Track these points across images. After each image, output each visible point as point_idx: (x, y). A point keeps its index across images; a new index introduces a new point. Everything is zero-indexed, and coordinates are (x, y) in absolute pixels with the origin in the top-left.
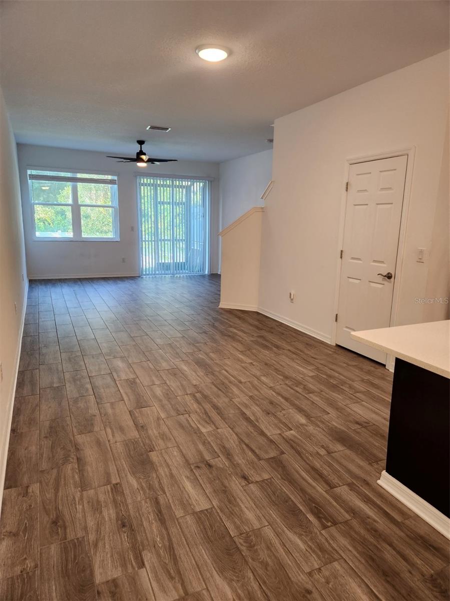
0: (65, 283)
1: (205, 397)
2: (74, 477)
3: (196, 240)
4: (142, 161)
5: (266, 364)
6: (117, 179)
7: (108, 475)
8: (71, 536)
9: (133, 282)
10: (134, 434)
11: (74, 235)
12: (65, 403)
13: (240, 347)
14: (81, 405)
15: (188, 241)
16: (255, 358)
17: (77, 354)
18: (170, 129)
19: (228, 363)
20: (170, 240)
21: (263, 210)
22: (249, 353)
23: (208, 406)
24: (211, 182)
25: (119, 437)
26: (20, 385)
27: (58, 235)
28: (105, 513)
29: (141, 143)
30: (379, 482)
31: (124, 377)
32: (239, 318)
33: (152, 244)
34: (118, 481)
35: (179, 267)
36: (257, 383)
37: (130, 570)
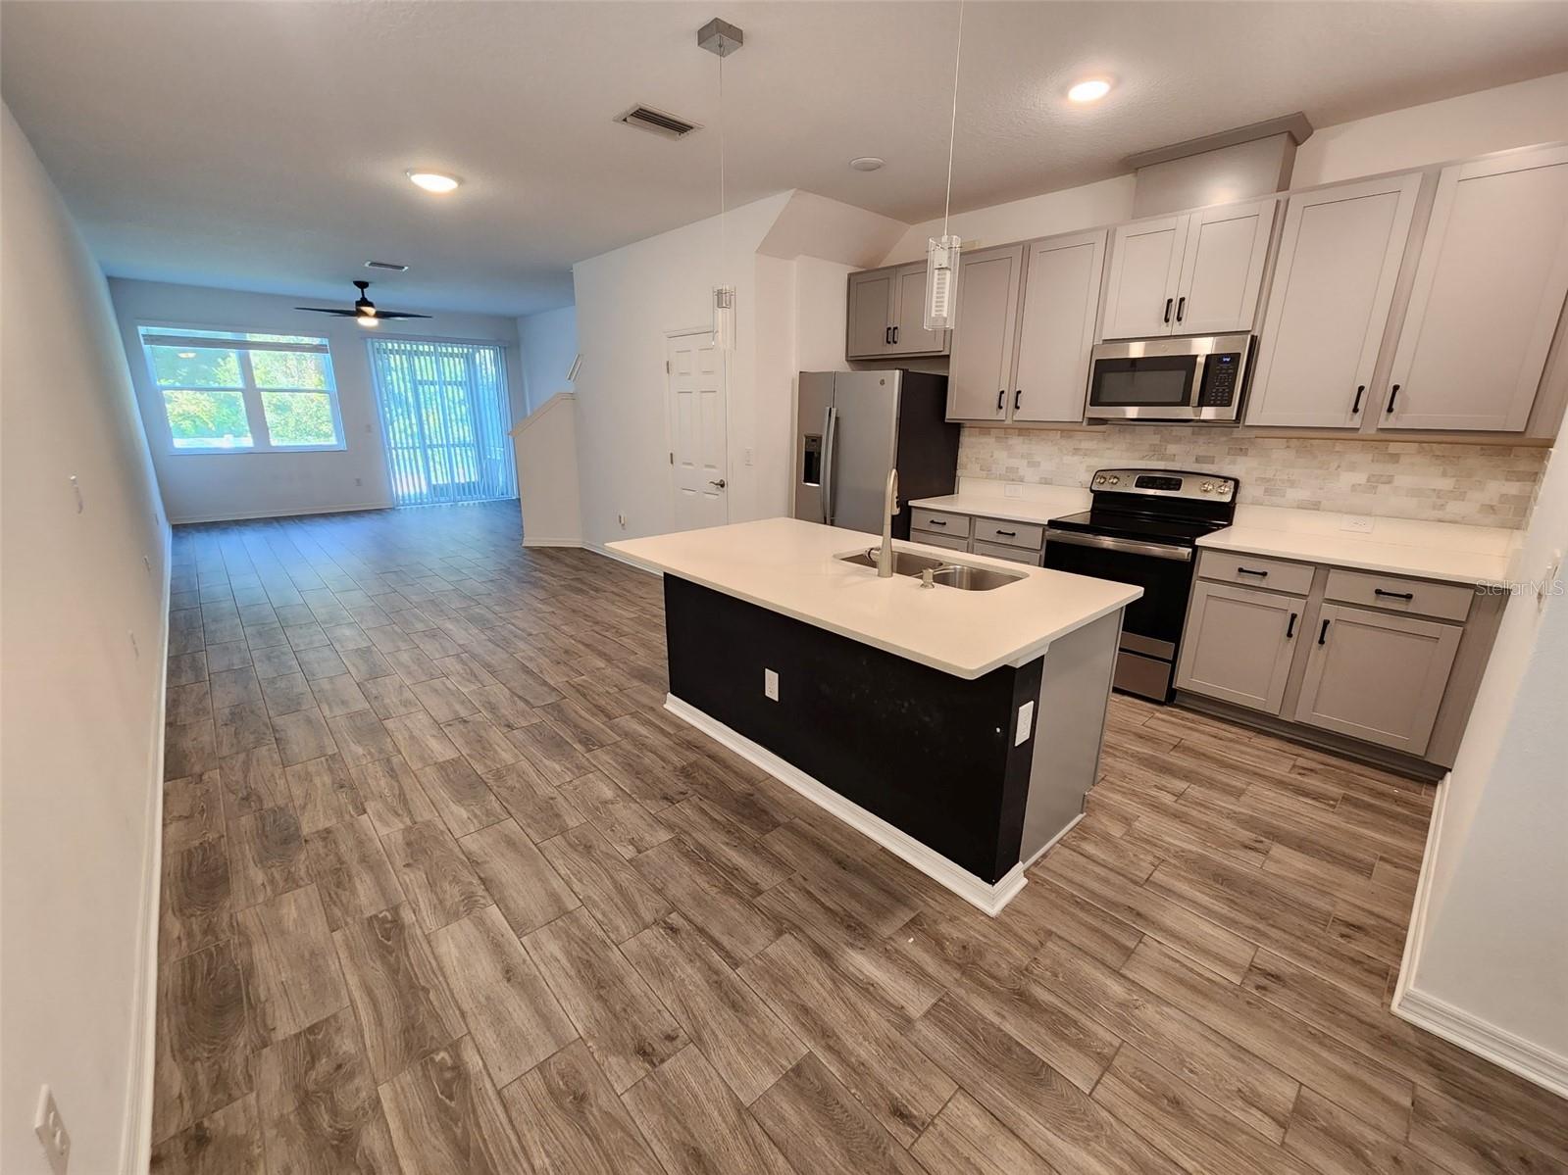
0: (247, 526)
1: (474, 656)
2: (271, 758)
3: (492, 444)
4: (365, 314)
5: (574, 611)
6: (327, 343)
7: (321, 748)
8: (268, 804)
9: (379, 517)
10: (361, 705)
11: (255, 443)
12: (254, 686)
13: (542, 595)
14: (282, 684)
15: (480, 444)
16: (560, 605)
17: (274, 626)
18: (406, 268)
19: (518, 615)
20: (442, 446)
21: (573, 396)
22: (554, 601)
23: (475, 666)
24: (505, 348)
25: (339, 711)
26: (173, 673)
27: (227, 443)
28: (317, 781)
29: (362, 285)
30: (665, 706)
31: (351, 646)
32: (552, 558)
33: (409, 452)
34: (337, 751)
35: (467, 489)
36: (554, 634)
37: (347, 817)
